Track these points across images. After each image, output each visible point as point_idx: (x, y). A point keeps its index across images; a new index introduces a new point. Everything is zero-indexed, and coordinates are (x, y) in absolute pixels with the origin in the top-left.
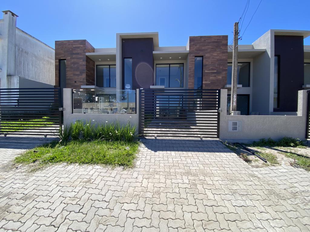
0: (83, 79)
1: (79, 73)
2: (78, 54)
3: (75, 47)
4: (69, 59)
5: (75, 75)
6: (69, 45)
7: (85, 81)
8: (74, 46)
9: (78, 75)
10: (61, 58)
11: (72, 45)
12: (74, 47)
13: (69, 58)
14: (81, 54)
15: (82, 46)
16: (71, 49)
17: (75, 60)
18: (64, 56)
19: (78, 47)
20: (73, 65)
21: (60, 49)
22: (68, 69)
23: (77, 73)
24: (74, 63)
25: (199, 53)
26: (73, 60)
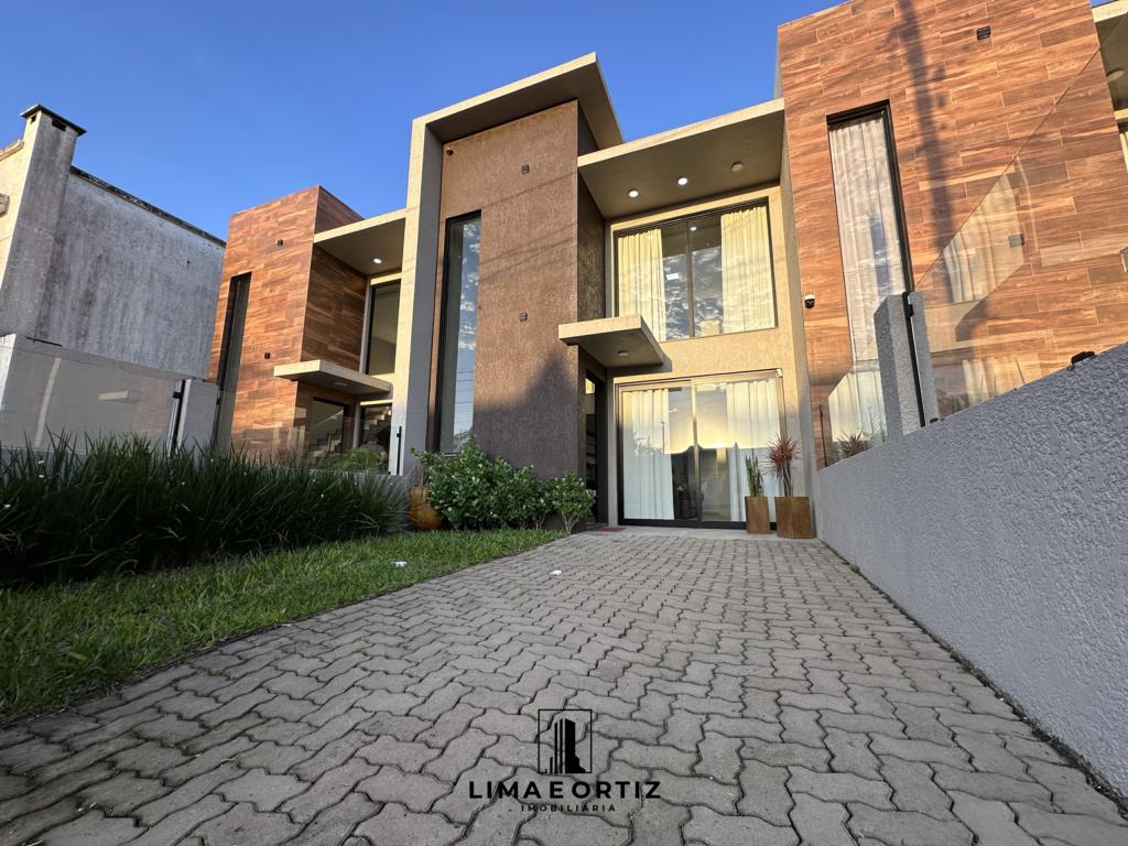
0: (294, 340)
1: (283, 319)
2: (291, 244)
3: (285, 222)
4: (260, 270)
5: (268, 327)
6: (268, 219)
7: (300, 346)
8: (281, 219)
9: (280, 327)
10: (240, 273)
11: (276, 216)
12: (281, 224)
13: (262, 266)
14: (298, 244)
15: (304, 212)
16: (270, 234)
17: (279, 269)
18: (248, 263)
19: (293, 221)
20: (268, 289)
21: (240, 241)
22: (254, 310)
23: (278, 320)
24: (273, 283)
25: (858, 90)
26: (270, 272)
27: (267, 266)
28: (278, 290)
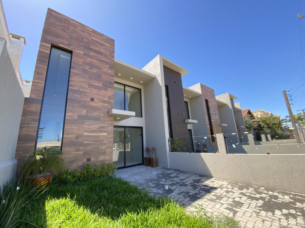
2: (100, 53)
3: (96, 41)
4: (80, 53)
5: (90, 86)
6: (83, 31)
7: (113, 101)
8: (92, 37)
9: (97, 88)
11: (89, 34)
14: (107, 57)
16: (86, 40)
17: (95, 61)
18: (70, 45)
19: (102, 44)
20: (88, 67)
23: (97, 85)
24: (91, 65)
25: (206, 97)
26: (89, 59)
27: (84, 54)
28: (95, 71)
